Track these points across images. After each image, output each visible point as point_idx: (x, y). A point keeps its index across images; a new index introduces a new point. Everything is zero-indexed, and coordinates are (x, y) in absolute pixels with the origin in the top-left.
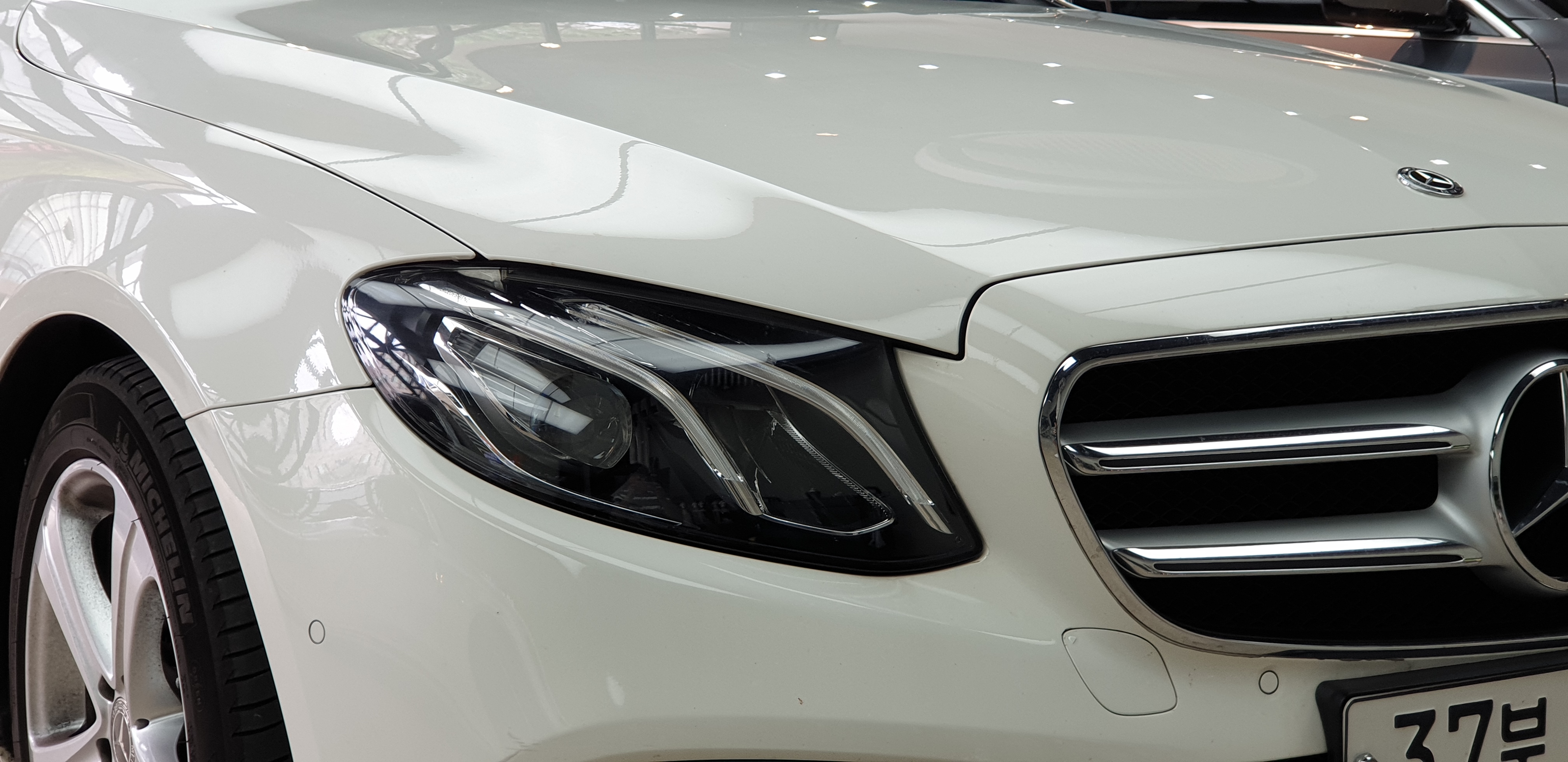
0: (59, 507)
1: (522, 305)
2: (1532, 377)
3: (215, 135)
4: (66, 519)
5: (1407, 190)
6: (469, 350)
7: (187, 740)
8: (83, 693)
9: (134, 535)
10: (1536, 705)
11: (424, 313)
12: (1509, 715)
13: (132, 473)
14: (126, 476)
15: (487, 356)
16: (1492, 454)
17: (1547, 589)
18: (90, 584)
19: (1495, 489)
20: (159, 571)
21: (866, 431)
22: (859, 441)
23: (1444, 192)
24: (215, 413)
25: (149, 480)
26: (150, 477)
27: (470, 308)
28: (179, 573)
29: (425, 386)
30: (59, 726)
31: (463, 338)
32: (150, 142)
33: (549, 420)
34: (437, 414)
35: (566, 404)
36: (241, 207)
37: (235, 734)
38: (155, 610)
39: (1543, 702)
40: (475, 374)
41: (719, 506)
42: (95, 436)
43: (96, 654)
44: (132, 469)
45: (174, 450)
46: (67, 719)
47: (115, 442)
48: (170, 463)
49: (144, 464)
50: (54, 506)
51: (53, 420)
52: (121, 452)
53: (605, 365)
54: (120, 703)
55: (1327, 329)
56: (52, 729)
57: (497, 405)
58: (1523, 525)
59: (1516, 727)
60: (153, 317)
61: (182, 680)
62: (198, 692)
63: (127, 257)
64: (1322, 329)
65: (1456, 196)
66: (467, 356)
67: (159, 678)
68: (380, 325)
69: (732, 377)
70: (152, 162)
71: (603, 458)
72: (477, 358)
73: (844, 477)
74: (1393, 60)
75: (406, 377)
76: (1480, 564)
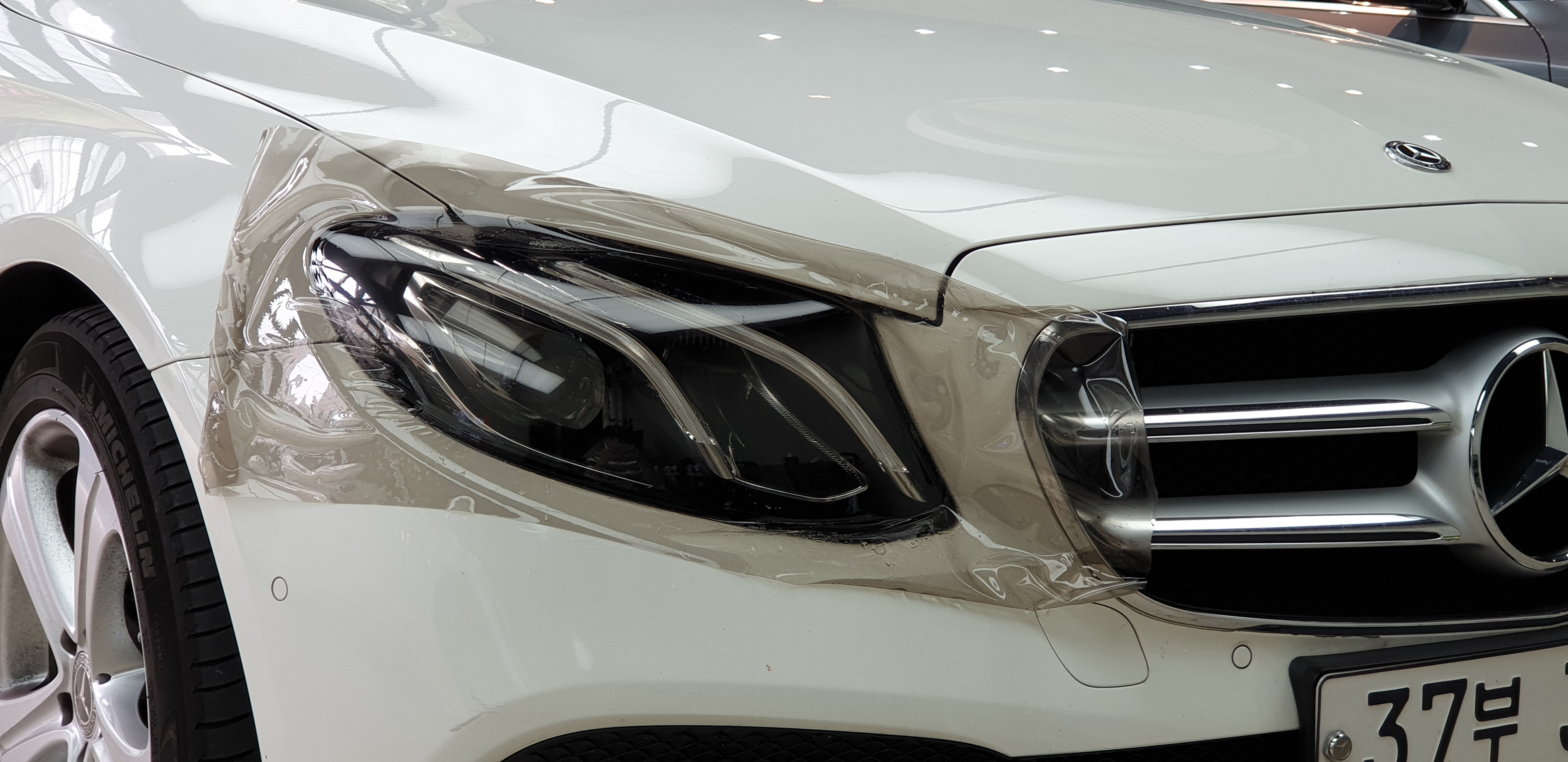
0: (23, 458)
1: (495, 262)
2: (1515, 355)
3: (193, 84)
4: (30, 470)
5: (1395, 164)
6: (438, 306)
7: (147, 695)
8: (45, 646)
9: (98, 487)
10: (1510, 685)
11: (394, 267)
12: (1483, 695)
13: (96, 424)
14: (91, 427)
15: (458, 312)
16: (1473, 432)
17: (1525, 568)
18: (54, 536)
19: (1475, 466)
20: (122, 524)
21: (841, 396)
22: (834, 405)
23: (1431, 167)
24: (180, 364)
25: (114, 432)
26: (114, 428)
27: (442, 262)
28: (142, 526)
29: (394, 342)
30: (22, 679)
31: (433, 293)
32: (129, 90)
33: (519, 379)
34: (407, 372)
35: (537, 363)
36: (215, 157)
37: (195, 691)
38: (118, 564)
39: (1517, 682)
40: (445, 330)
41: (694, 471)
42: (61, 386)
43: (58, 607)
44: (97, 420)
45: (140, 401)
46: (29, 672)
47: (81, 393)
48: (135, 415)
49: (109, 414)
50: (19, 456)
51: (18, 369)
52: (86, 402)
53: (577, 324)
54: (82, 657)
55: (1309, 302)
56: (14, 683)
57: (467, 363)
58: (1502, 503)
59: (1490, 706)
60: (122, 268)
61: (143, 636)
62: (159, 647)
63: (97, 204)
64: (1304, 303)
65: (1443, 171)
66: (437, 312)
67: (121, 632)
68: (351, 279)
69: (707, 339)
70: (128, 110)
71: (574, 419)
72: (447, 314)
73: (819, 443)
74: (1389, 36)
75: (376, 333)
76: (1458, 542)
